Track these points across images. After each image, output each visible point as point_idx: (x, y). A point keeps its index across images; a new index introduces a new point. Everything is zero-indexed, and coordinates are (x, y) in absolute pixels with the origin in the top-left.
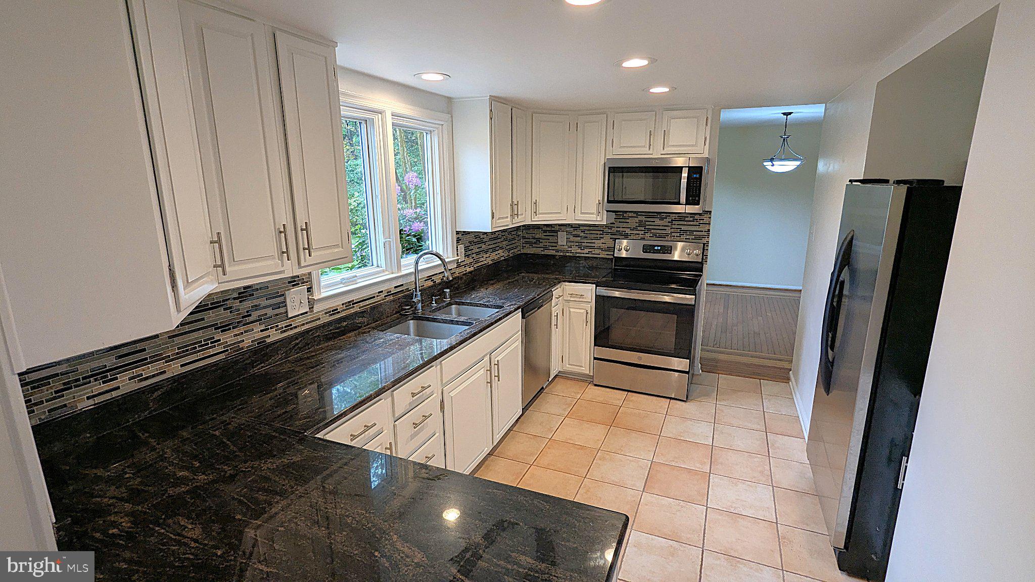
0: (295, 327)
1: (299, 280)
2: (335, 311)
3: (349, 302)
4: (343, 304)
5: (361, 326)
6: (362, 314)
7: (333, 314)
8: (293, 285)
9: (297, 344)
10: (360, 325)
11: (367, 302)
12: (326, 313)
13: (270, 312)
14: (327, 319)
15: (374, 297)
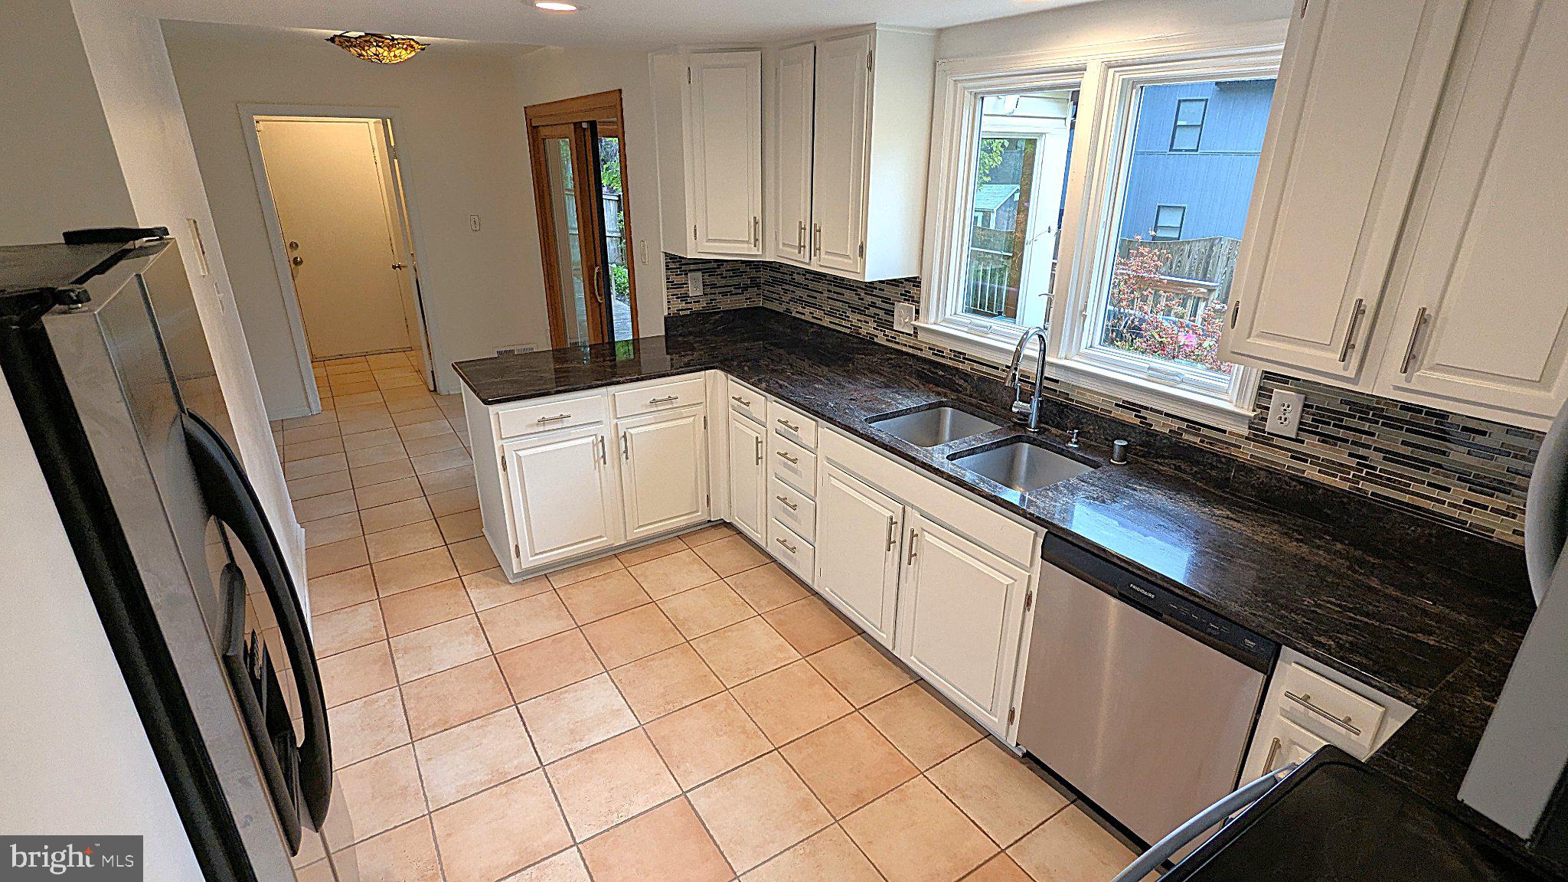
0: (898, 343)
1: (910, 296)
2: (940, 353)
3: (960, 353)
4: (951, 350)
5: (961, 392)
6: (965, 376)
7: (936, 354)
8: (905, 299)
9: (891, 359)
10: (960, 389)
11: (985, 369)
12: (930, 348)
13: (881, 313)
14: (927, 354)
15: (997, 369)
